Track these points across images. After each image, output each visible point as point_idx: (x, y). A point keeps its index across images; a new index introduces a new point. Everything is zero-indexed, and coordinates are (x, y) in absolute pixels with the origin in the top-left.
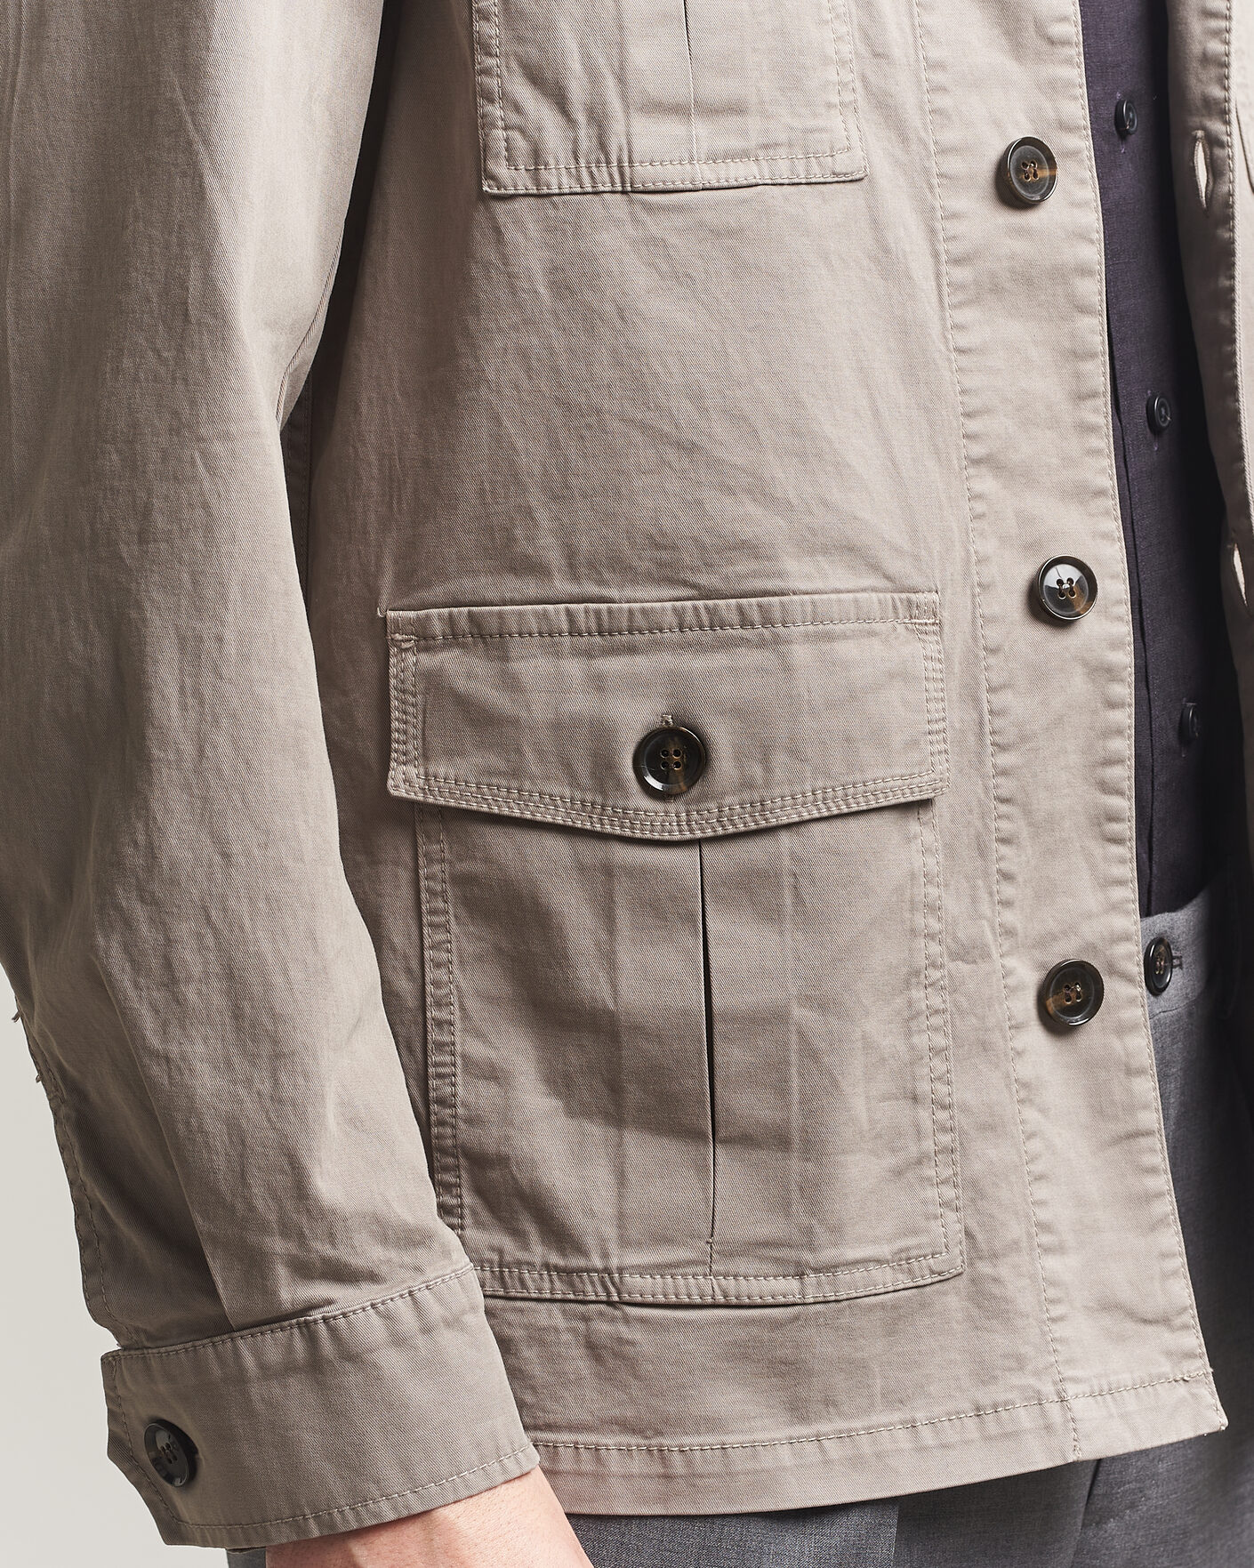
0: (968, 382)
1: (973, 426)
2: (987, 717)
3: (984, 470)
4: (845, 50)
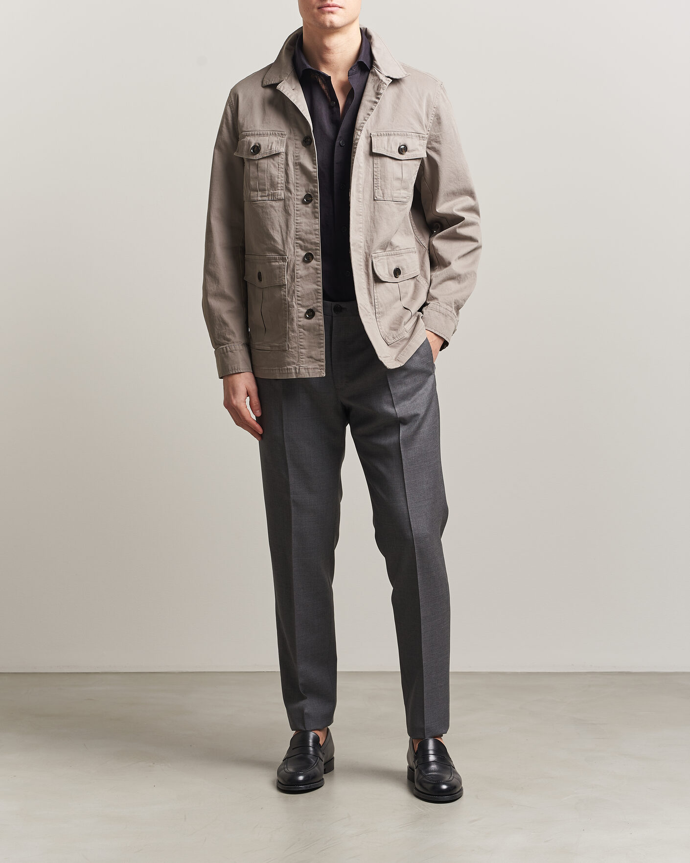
2: (296, 274)
4: (282, 181)
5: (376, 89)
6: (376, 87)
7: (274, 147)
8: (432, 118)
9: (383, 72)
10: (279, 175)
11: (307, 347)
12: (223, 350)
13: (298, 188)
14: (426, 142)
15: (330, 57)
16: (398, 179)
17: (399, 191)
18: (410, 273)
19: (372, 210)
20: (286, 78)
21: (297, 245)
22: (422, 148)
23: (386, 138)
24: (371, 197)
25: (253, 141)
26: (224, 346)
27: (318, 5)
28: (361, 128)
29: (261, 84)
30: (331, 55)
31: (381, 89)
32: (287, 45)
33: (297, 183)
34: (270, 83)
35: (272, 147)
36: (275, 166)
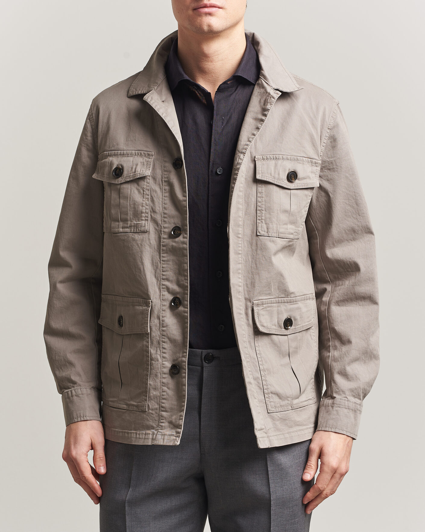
0: (164, 266)
1: (164, 273)
2: (161, 321)
3: (165, 280)
4: (147, 210)
5: (262, 104)
6: (262, 101)
7: (139, 169)
8: (325, 141)
9: (271, 83)
10: (144, 202)
11: (169, 410)
12: (68, 394)
13: (166, 219)
14: (319, 168)
15: (208, 65)
16: (286, 211)
17: (285, 226)
18: (304, 324)
19: (254, 248)
20: (156, 88)
21: (163, 287)
22: (314, 175)
23: (273, 162)
24: (253, 233)
25: (116, 162)
26: (69, 390)
27: (194, 5)
28: (244, 151)
29: (126, 94)
30: (210, 63)
31: (269, 104)
32: (159, 49)
33: (165, 214)
34: (137, 93)
35: (137, 170)
36: (139, 192)
